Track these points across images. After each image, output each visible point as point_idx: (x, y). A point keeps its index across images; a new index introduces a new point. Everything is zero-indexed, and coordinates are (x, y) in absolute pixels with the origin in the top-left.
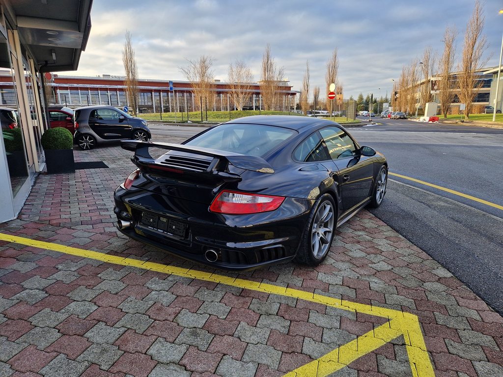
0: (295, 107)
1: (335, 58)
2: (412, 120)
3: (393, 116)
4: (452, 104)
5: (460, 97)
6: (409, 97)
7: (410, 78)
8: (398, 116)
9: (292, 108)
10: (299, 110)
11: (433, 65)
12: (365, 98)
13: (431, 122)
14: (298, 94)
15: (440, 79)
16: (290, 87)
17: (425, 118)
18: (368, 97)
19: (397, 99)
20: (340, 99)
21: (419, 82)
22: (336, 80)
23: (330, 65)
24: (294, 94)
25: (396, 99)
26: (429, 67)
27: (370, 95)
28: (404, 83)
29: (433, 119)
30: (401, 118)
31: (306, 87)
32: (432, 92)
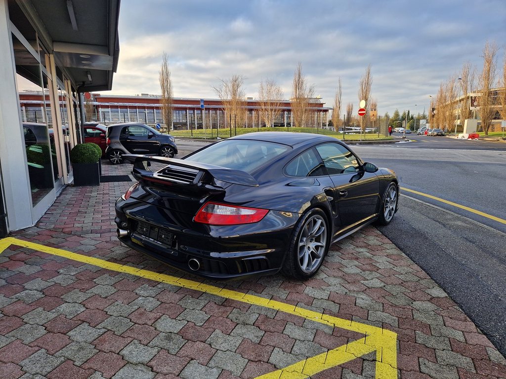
0: (327, 124)
1: (369, 74)
2: (451, 137)
3: (430, 133)
4: (493, 121)
5: (501, 113)
6: (447, 113)
7: (448, 94)
8: (435, 133)
9: (324, 125)
10: (331, 127)
11: (472, 80)
12: (401, 114)
13: (470, 139)
14: (330, 111)
15: (479, 95)
16: (322, 104)
17: (464, 135)
18: (405, 114)
19: (435, 116)
20: (373, 115)
21: (458, 99)
22: (369, 97)
23: (363, 82)
24: (326, 111)
25: (433, 116)
26: (469, 83)
27: (407, 112)
28: (442, 99)
29: (472, 136)
30: (438, 135)
31: (338, 104)
32: (471, 108)
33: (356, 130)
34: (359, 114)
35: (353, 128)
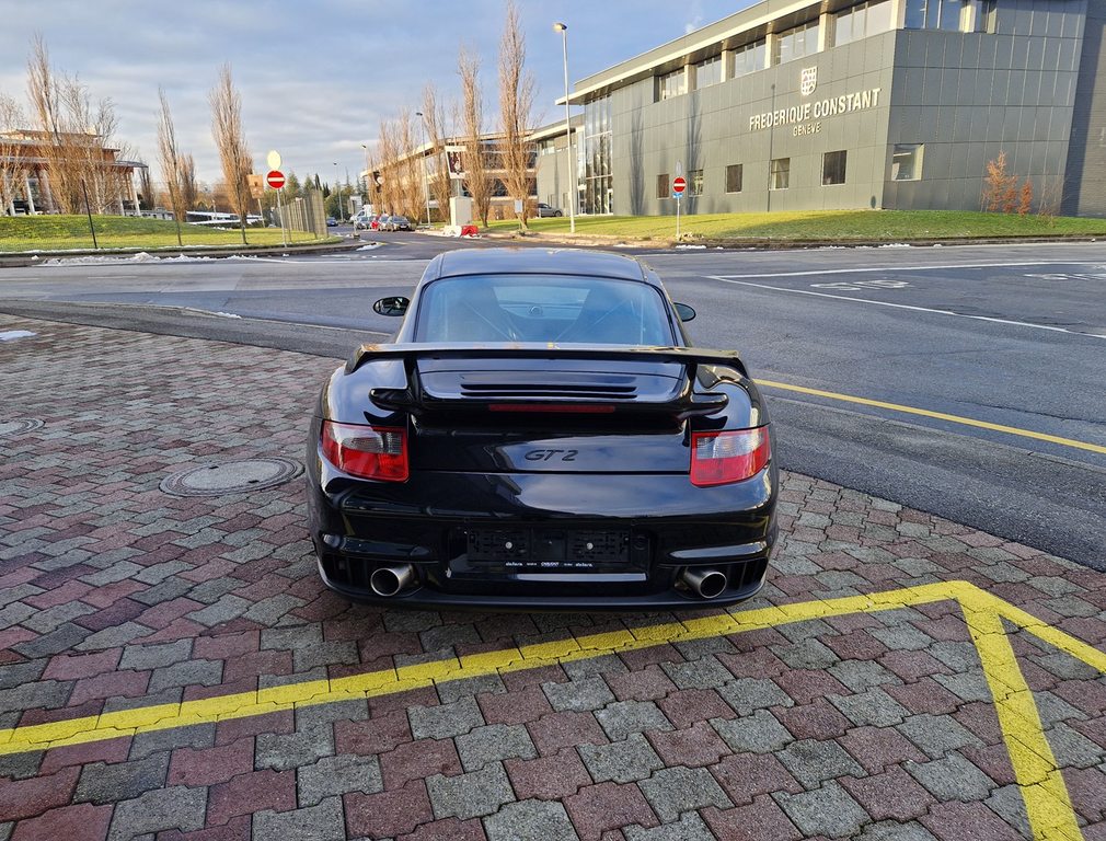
0: (137, 203)
1: (229, 85)
2: (426, 232)
3: (384, 225)
4: (493, 199)
5: (509, 187)
6: (405, 182)
7: (401, 146)
8: (396, 226)
9: (128, 206)
10: (146, 212)
11: (443, 119)
12: (302, 182)
13: (467, 236)
14: (136, 170)
15: (464, 149)
16: (112, 151)
17: (453, 229)
18: (309, 182)
19: (382, 189)
20: (256, 184)
21: (421, 149)
22: (241, 140)
23: (218, 103)
24: (128, 169)
25: (378, 189)
26: (438, 125)
27: (313, 178)
28: (388, 151)
29: (468, 230)
30: (401, 229)
31: (170, 155)
32: (453, 176)
33: (218, 219)
34: (270, 183)
35: (212, 214)
